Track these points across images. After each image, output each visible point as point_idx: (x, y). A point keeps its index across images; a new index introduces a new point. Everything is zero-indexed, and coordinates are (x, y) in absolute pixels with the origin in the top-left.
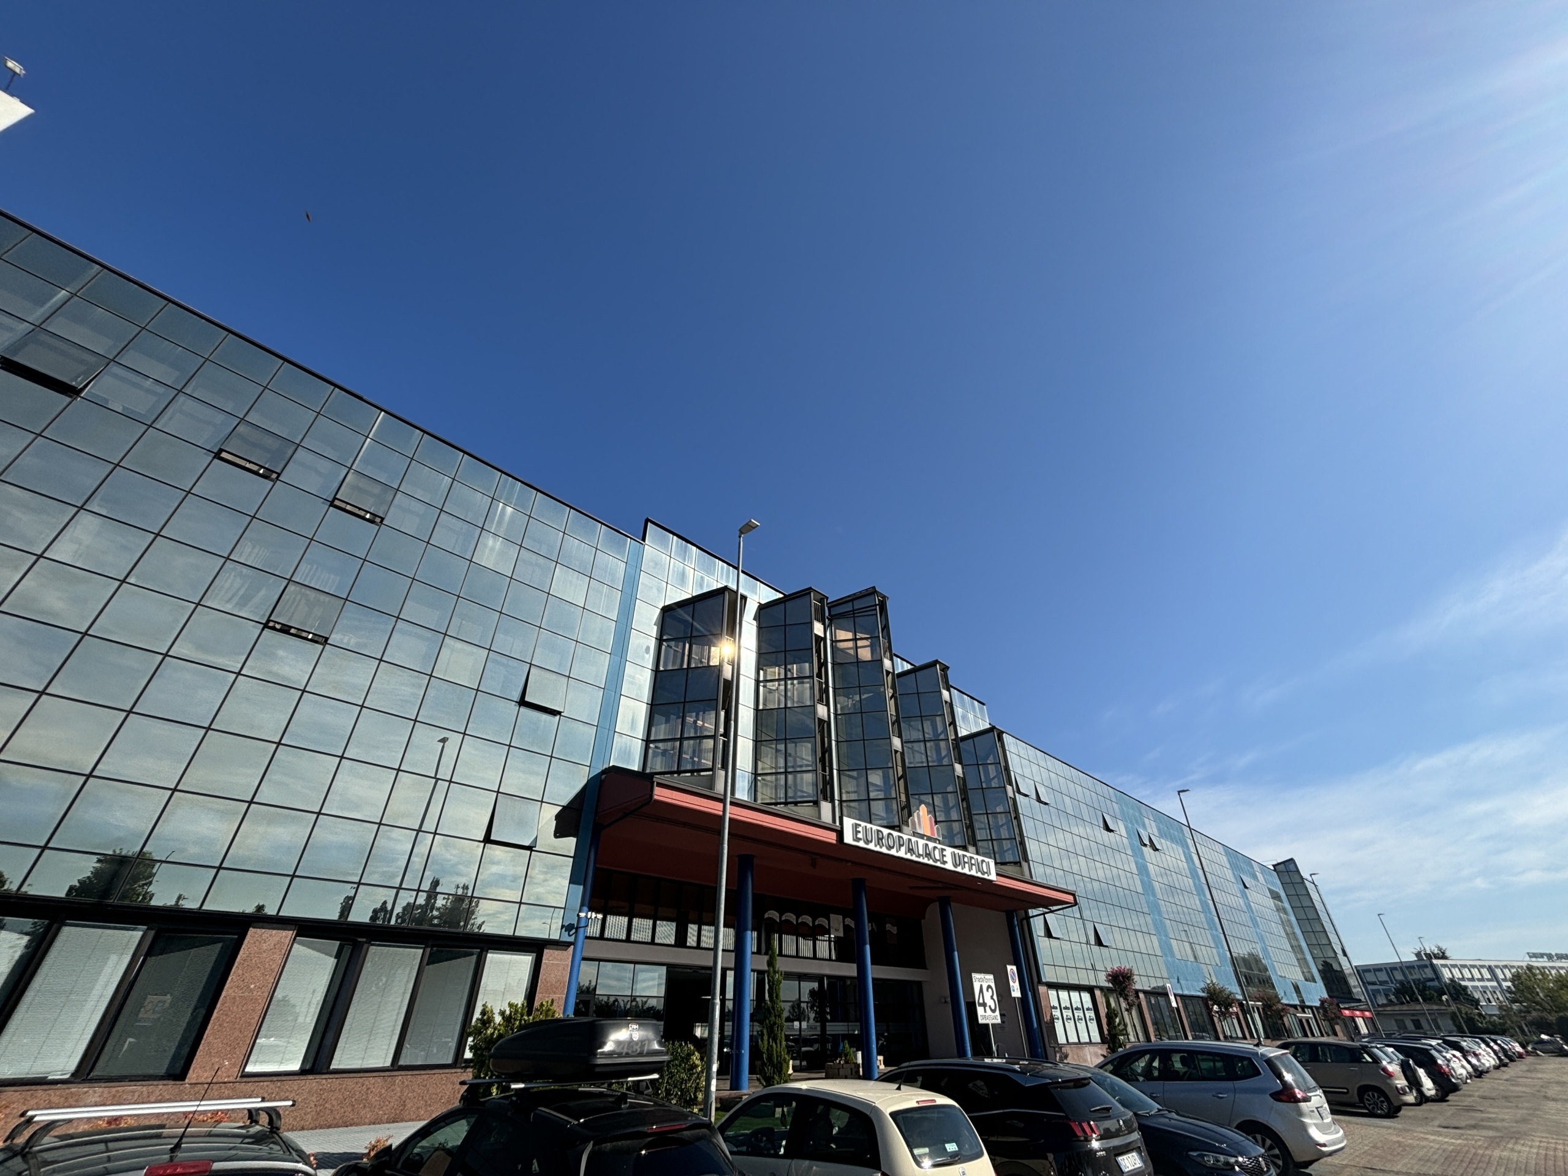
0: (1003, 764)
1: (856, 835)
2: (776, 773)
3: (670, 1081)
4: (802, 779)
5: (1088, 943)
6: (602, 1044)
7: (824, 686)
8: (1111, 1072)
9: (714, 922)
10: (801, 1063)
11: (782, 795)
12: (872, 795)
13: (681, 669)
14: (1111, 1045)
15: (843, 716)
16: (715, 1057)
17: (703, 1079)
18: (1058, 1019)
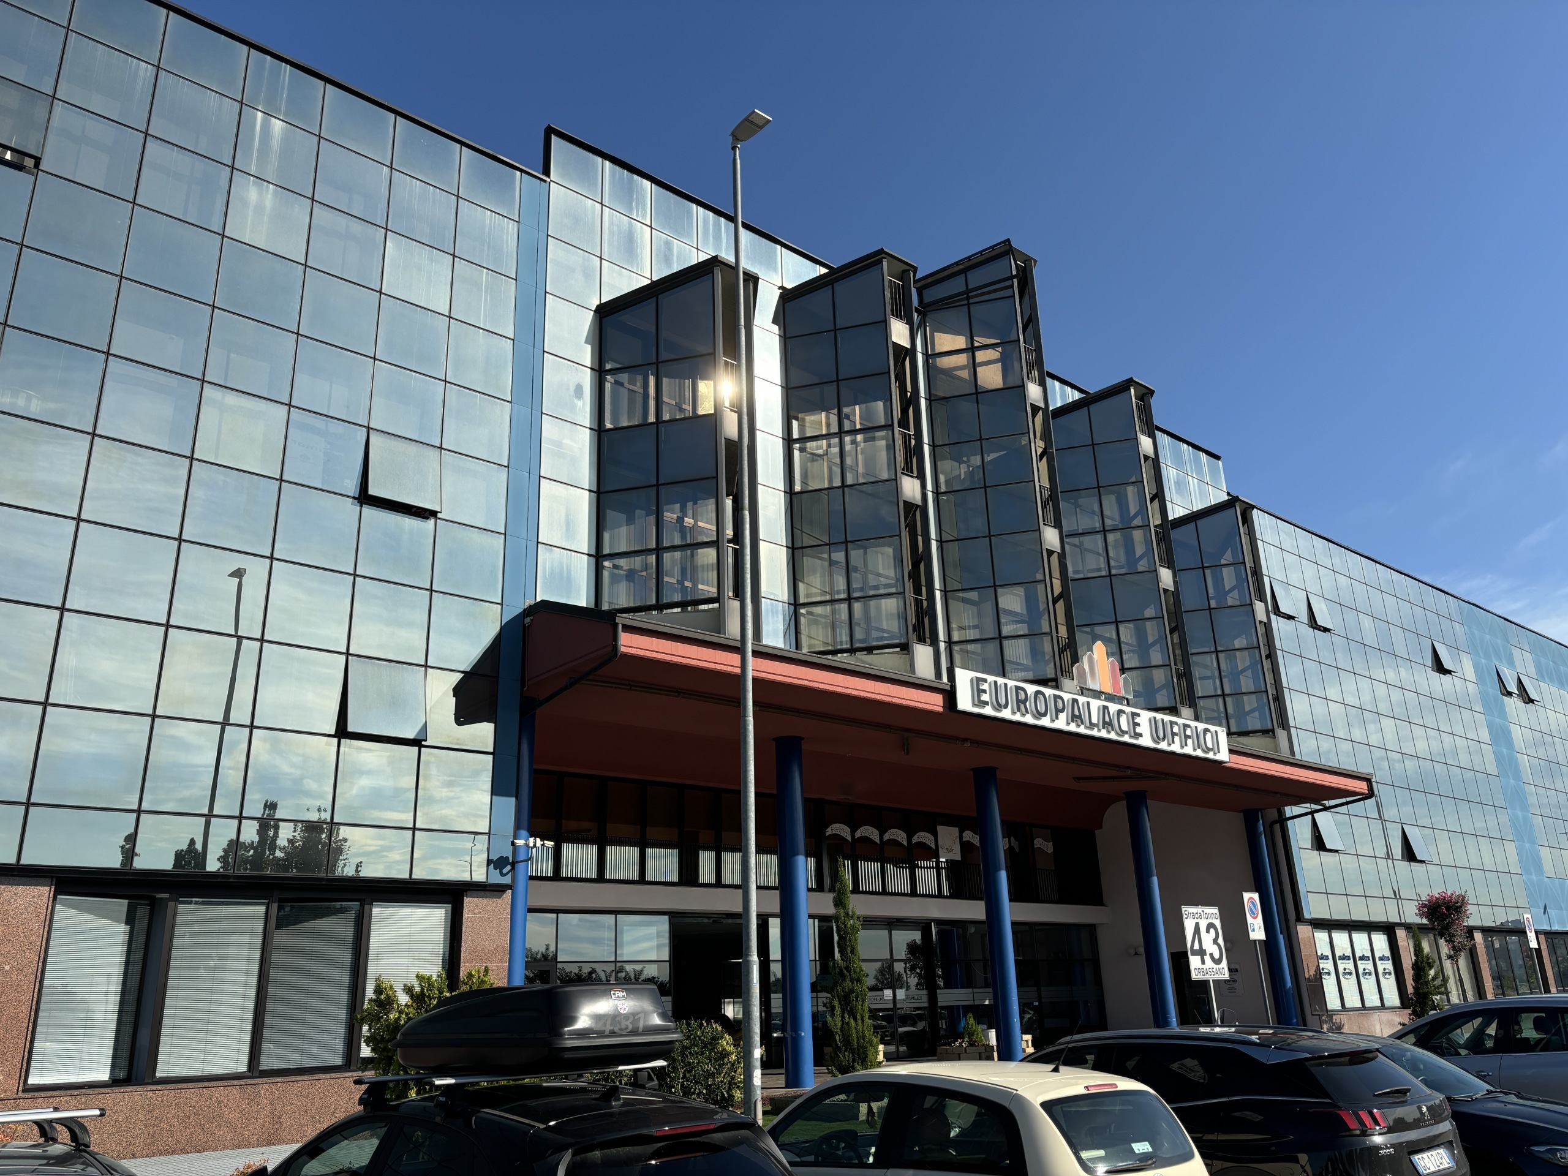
0: (1249, 563)
1: (979, 697)
2: (832, 602)
3: (688, 1075)
4: (879, 609)
5: (1389, 856)
6: (572, 1020)
7: (913, 442)
8: (1415, 1044)
9: (739, 847)
10: (897, 1049)
11: (845, 638)
12: (1006, 630)
13: (645, 424)
14: (1418, 1009)
15: (951, 496)
16: (757, 1038)
17: (740, 1071)
18: (1329, 974)
